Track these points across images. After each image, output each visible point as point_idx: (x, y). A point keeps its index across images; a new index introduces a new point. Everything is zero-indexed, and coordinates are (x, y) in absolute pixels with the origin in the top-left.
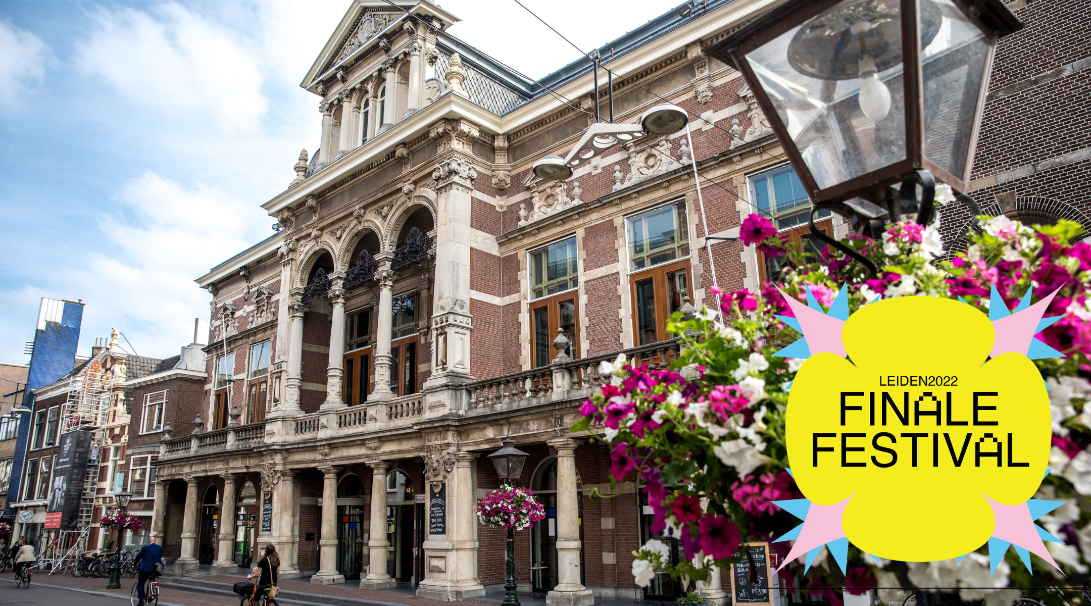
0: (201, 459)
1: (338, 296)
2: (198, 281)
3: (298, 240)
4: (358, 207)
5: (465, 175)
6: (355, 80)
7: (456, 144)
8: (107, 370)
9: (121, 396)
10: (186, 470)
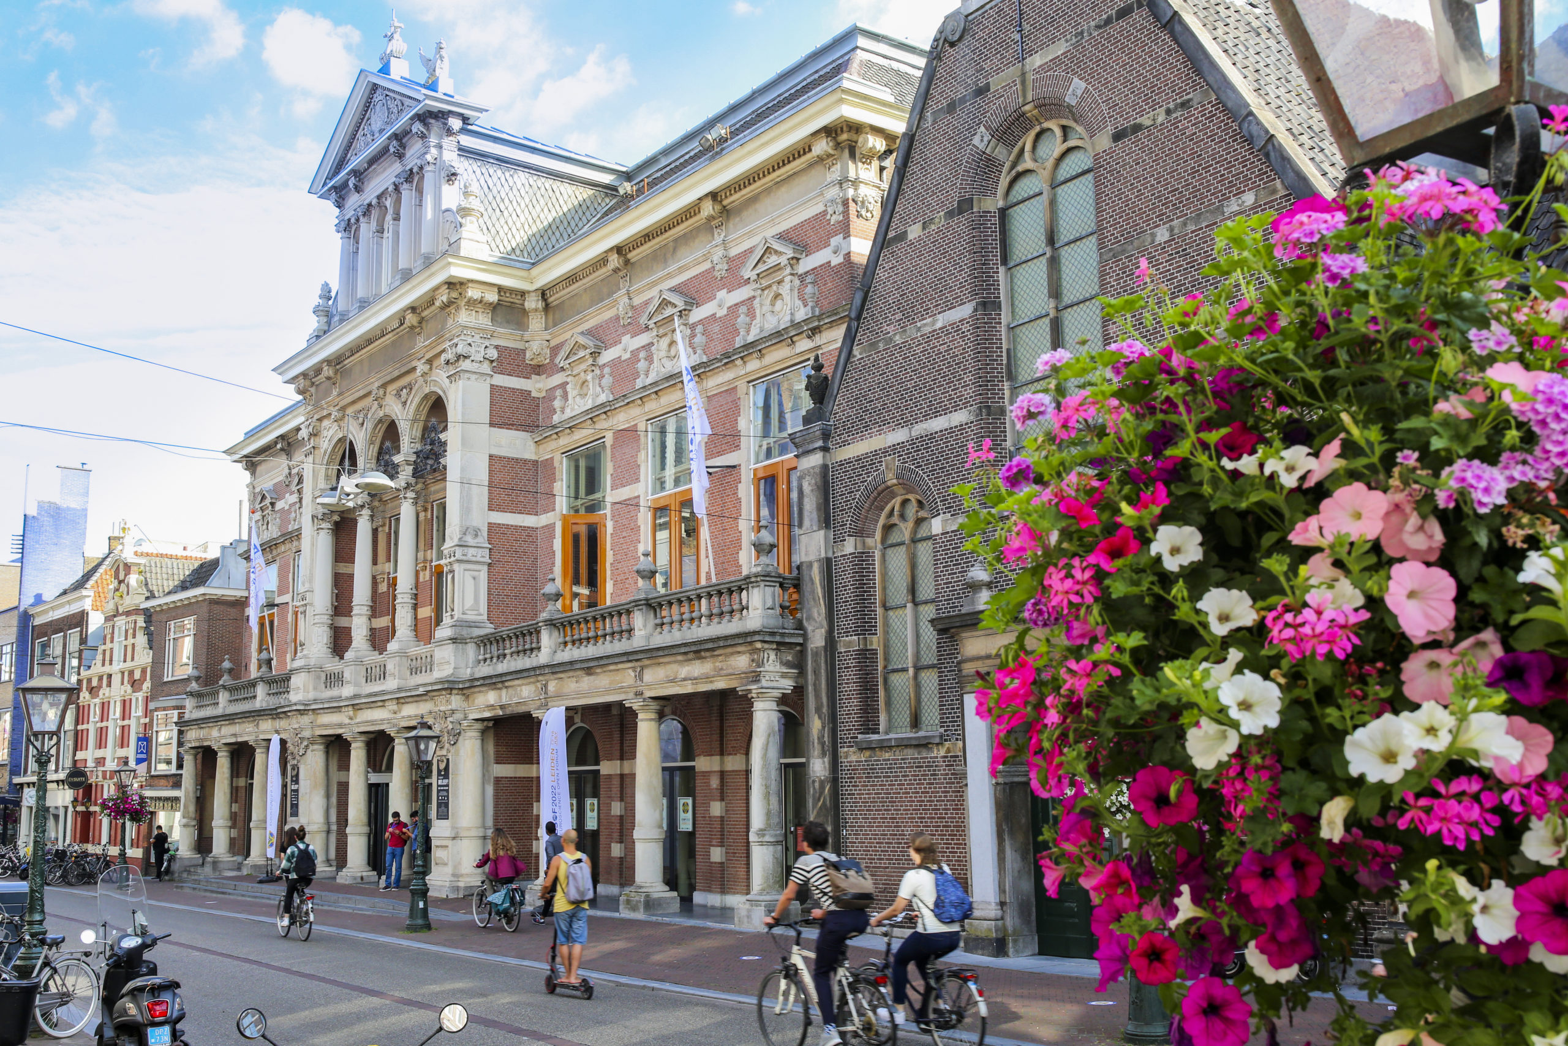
0: (230, 718)
1: (362, 506)
2: (228, 452)
3: (320, 420)
4: (377, 385)
5: (479, 357)
6: (370, 193)
7: (464, 317)
8: (120, 582)
9: (141, 622)
10: (215, 733)
